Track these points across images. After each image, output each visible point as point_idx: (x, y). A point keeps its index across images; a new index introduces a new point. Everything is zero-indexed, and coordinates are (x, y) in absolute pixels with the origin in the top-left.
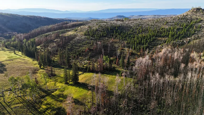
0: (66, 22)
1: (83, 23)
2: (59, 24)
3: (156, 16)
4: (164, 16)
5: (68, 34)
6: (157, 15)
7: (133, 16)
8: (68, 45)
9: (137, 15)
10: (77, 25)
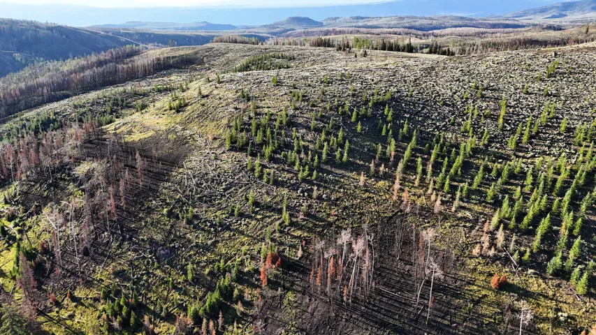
0: (128, 47)
1: (196, 53)
2: (102, 58)
3: (404, 18)
4: (426, 19)
5: (145, 128)
6: (407, 17)
7: (335, 19)
8: (150, 211)
9: (348, 17)
10: (171, 61)
